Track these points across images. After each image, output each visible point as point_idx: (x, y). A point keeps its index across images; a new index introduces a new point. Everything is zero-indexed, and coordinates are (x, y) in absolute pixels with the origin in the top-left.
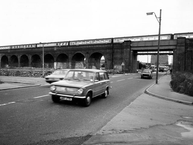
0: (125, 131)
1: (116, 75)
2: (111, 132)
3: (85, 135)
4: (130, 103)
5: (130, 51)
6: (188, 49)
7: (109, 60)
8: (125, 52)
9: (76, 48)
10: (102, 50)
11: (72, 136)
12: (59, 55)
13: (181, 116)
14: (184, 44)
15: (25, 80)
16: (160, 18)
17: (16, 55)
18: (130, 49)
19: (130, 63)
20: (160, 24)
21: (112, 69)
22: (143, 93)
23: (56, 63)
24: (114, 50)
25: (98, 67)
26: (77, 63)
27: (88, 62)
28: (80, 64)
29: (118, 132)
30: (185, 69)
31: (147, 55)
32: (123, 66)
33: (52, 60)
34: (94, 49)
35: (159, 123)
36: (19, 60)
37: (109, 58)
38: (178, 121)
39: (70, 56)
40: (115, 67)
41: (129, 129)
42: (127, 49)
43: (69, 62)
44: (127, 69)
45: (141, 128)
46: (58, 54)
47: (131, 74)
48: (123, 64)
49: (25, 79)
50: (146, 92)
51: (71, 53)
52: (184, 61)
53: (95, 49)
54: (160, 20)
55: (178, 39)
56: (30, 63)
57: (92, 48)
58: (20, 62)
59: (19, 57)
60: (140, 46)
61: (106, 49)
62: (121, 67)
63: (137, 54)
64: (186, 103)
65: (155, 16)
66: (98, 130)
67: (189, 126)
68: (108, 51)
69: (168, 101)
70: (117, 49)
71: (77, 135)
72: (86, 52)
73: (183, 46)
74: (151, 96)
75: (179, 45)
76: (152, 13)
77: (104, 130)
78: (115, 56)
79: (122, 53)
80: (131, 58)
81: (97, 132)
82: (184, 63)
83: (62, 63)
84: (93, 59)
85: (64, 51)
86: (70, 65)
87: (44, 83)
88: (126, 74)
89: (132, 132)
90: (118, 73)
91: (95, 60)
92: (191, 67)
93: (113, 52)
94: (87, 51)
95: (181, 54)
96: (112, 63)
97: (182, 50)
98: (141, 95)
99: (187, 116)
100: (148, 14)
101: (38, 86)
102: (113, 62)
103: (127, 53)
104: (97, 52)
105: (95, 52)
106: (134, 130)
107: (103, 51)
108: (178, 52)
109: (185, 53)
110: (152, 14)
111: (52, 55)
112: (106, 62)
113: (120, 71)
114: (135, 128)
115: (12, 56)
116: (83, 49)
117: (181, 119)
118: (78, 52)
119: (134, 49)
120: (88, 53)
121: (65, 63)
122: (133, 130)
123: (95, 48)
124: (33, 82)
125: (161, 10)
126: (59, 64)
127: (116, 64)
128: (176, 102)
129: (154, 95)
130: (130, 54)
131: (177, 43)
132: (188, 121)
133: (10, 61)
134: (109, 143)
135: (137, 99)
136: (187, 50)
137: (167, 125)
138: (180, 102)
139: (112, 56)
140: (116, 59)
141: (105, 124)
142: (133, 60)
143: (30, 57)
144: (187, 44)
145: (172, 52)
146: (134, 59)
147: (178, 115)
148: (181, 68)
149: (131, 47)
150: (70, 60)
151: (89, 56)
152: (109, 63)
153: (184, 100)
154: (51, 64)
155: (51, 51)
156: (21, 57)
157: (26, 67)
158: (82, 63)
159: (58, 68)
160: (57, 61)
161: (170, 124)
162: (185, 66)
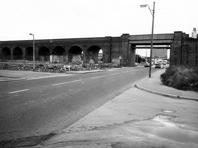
0: (96, 128)
1: (113, 69)
2: (79, 129)
3: (47, 133)
4: (114, 97)
5: (128, 45)
6: (185, 44)
7: (107, 53)
8: (123, 46)
9: (72, 41)
10: (99, 44)
11: (32, 135)
12: (55, 48)
13: (162, 110)
14: (180, 39)
15: (12, 74)
16: (154, 10)
17: (8, 47)
18: (128, 42)
19: (128, 57)
20: (153, 17)
21: (110, 62)
22: (133, 87)
23: (52, 56)
24: (112, 43)
25: (96, 61)
26: (74, 56)
27: (85, 55)
28: (77, 57)
29: (87, 129)
30: (181, 63)
31: (145, 48)
32: (121, 60)
33: (48, 53)
34: (91, 42)
35: (136, 118)
36: (12, 53)
37: (107, 52)
38: (157, 115)
39: (67, 49)
40: (113, 60)
41: (101, 126)
42: (125, 43)
43: (65, 55)
44: (125, 63)
45: (115, 124)
46: (54, 46)
47: (129, 68)
48: (120, 58)
49: (13, 72)
50: (136, 86)
51: (68, 46)
52: (180, 55)
53: (93, 42)
54: (154, 13)
55: (175, 33)
56: (24, 56)
57: (90, 41)
58: (13, 55)
59: (12, 50)
60: (138, 39)
61: (104, 42)
62: (119, 60)
63: (135, 47)
64: (172, 97)
65: (149, 8)
66: (65, 128)
67: (166, 120)
68: (106, 44)
69: (155, 95)
70: (115, 42)
71: (38, 134)
72: (83, 45)
73: (179, 40)
74: (140, 90)
75: (176, 39)
76: (146, 5)
77: (72, 128)
78: (113, 50)
79: (120, 46)
80: (130, 52)
81: (63, 130)
82: (180, 57)
83: (58, 57)
84: (91, 52)
85: (61, 43)
86: (67, 59)
87: (32, 77)
88: (123, 68)
89: (103, 128)
90: (115, 67)
91: (93, 53)
92: (186, 61)
93: (111, 46)
94: (85, 44)
95: (177, 48)
96: (111, 57)
97: (178, 44)
98: (129, 89)
99: (168, 110)
100: (141, 6)
101: (24, 80)
102: (111, 55)
103: (125, 47)
104: (95, 45)
105: (93, 45)
106: (107, 126)
107: (101, 44)
108: (175, 46)
109: (181, 47)
110: (146, 7)
111: (48, 48)
112: (104, 56)
113: (118, 65)
114: (107, 124)
115: (4, 49)
116: (81, 42)
117: (161, 113)
118: (75, 45)
119: (132, 43)
120: (85, 46)
121: (62, 57)
122: (105, 126)
123: (92, 40)
124: (20, 76)
125: (154, 2)
126: (55, 57)
127: (114, 57)
128: (163, 95)
129: (143, 89)
130: (128, 47)
131: (174, 37)
132: (167, 115)
133: (2, 53)
134: (71, 142)
135: (124, 93)
136: (183, 44)
137: (144, 120)
138: (167, 96)
139: (110, 49)
140: (114, 52)
141: (77, 120)
142: (131, 54)
143: (24, 50)
144: (184, 38)
145: (170, 46)
146: (133, 53)
147: (159, 109)
148: (177, 62)
149: (129, 40)
150: (66, 53)
151: (86, 48)
152: (107, 56)
153: (170, 94)
154: (47, 57)
155: (47, 44)
156: (14, 49)
157: (20, 60)
158: (79, 56)
159: (54, 61)
160: (53, 54)
161: (147, 118)
162: (181, 60)
